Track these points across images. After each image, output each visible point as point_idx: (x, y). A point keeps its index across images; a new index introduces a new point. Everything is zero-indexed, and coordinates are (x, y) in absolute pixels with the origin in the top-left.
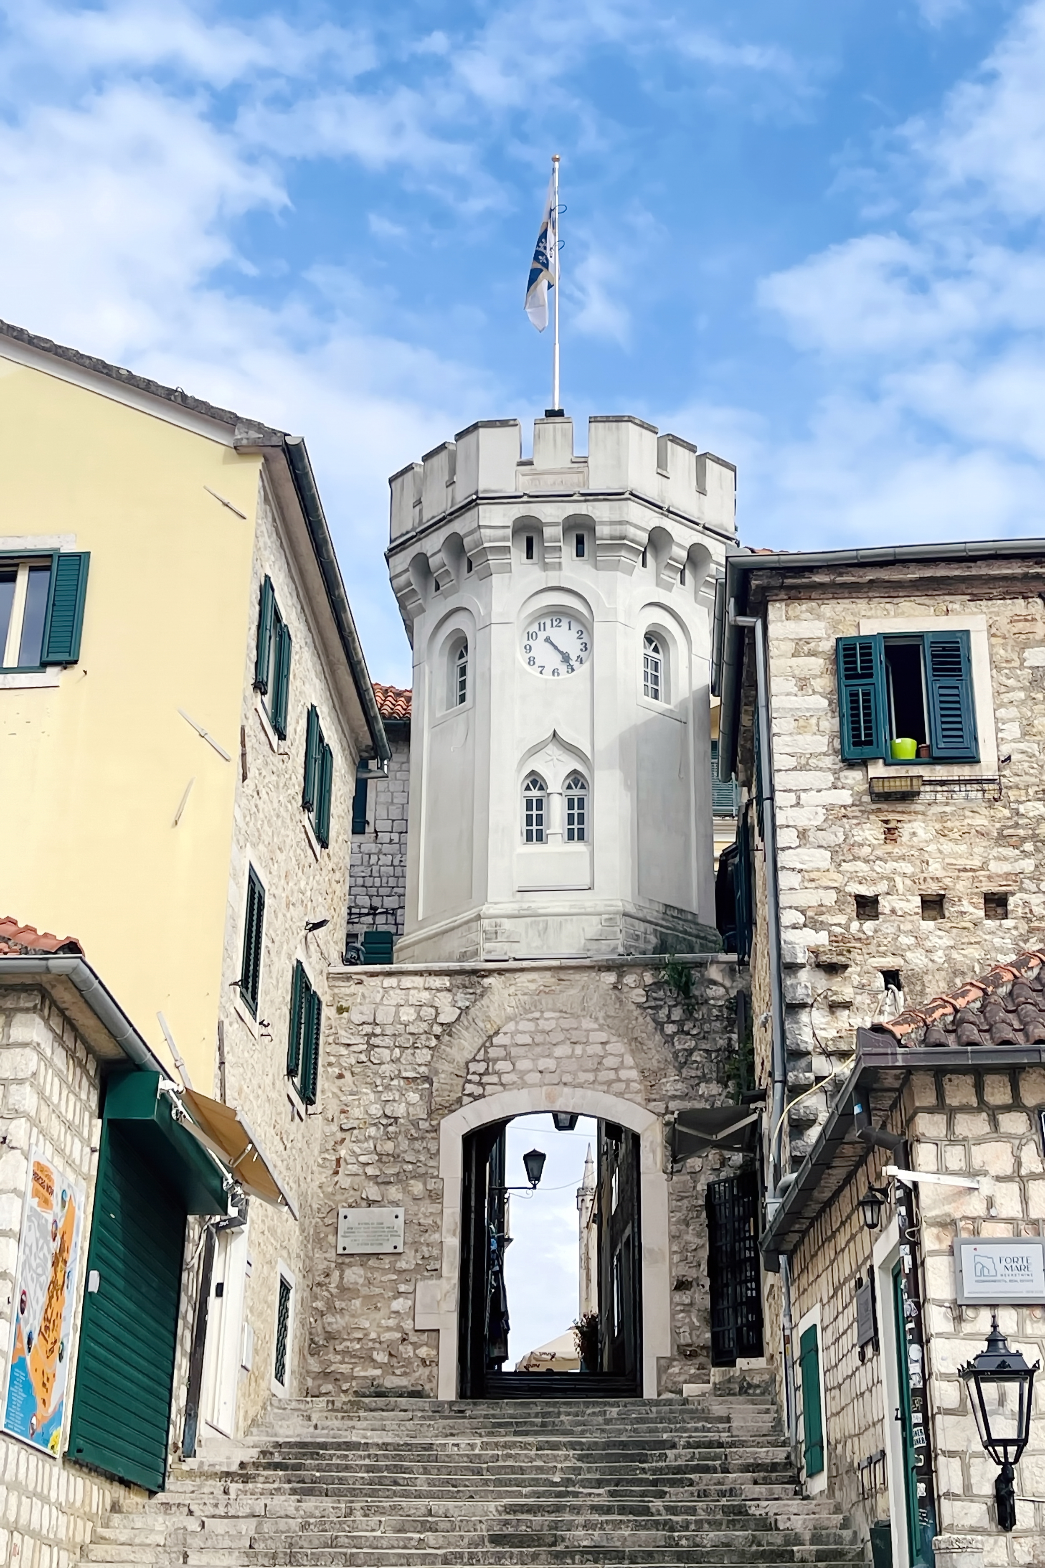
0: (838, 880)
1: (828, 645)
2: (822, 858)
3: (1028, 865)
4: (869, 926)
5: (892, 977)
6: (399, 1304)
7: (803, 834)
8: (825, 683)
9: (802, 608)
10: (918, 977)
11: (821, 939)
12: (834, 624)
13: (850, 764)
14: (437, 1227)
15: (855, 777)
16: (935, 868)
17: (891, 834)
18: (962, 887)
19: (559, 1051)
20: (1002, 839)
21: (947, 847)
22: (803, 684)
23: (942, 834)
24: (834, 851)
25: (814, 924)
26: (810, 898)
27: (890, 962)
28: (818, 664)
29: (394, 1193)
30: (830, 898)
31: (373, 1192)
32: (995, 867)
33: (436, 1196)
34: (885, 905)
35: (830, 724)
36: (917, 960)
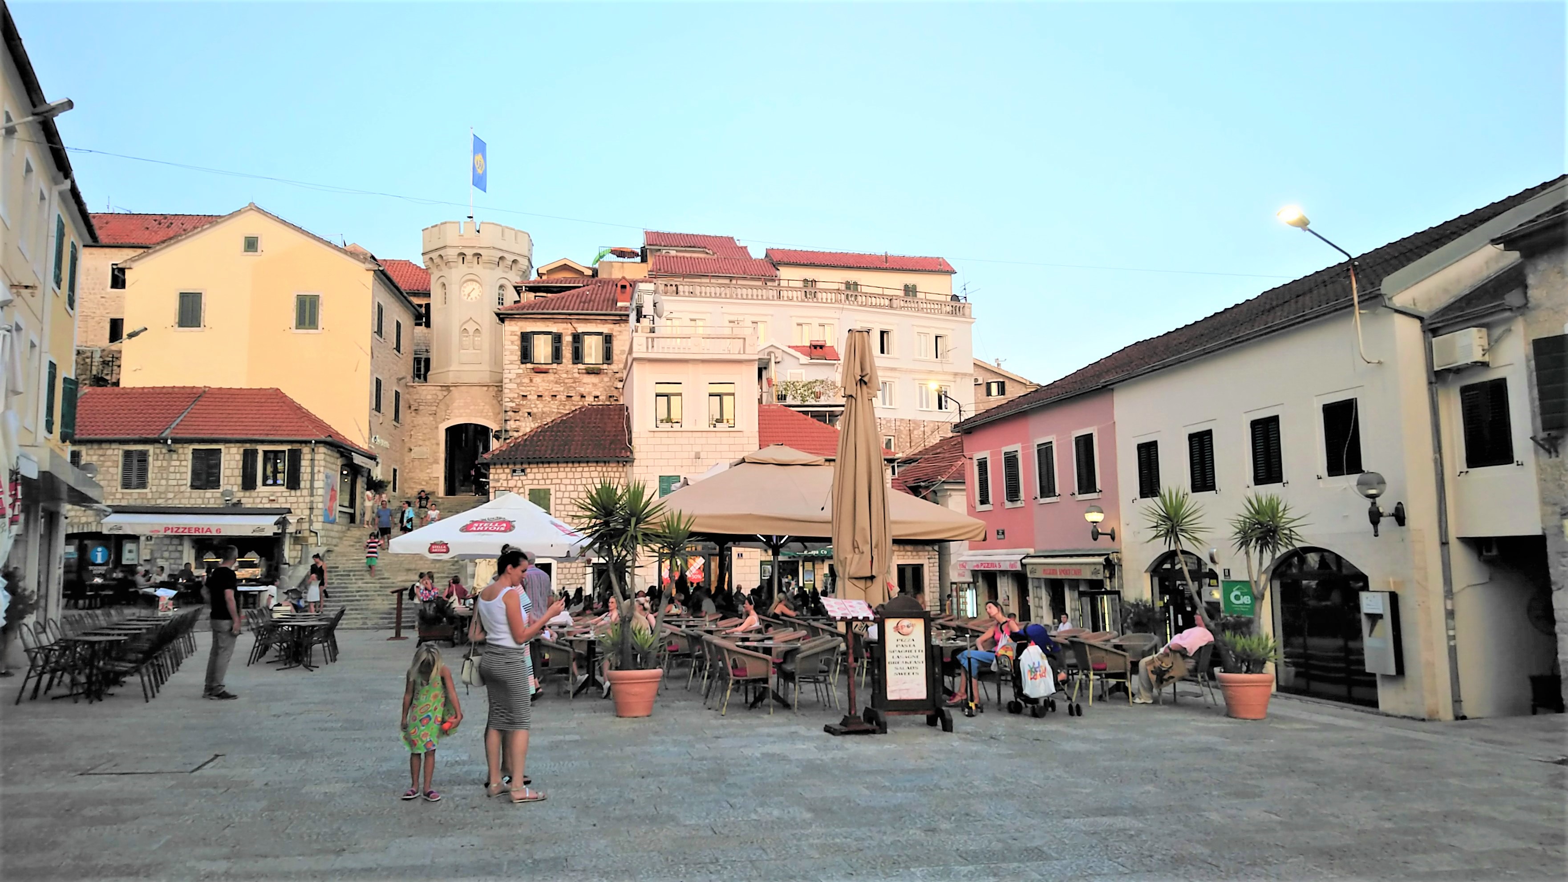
0: (518, 391)
1: (519, 333)
2: (515, 386)
3: (562, 389)
4: (524, 402)
5: (529, 414)
6: (428, 471)
7: (511, 379)
8: (519, 342)
9: (513, 323)
10: (535, 414)
11: (513, 405)
12: (521, 328)
13: (522, 363)
14: (438, 452)
15: (523, 366)
16: (540, 389)
17: (531, 381)
18: (546, 393)
19: (472, 407)
20: (556, 383)
21: (544, 384)
22: (512, 342)
23: (543, 381)
24: (518, 384)
25: (512, 401)
26: (512, 395)
27: (529, 410)
28: (516, 338)
29: (427, 443)
31: (421, 443)
32: (555, 389)
33: (438, 444)
34: (529, 397)
35: (519, 353)
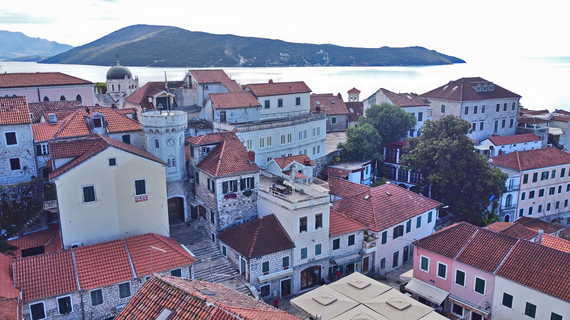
0: (222, 204)
1: (222, 183)
3: (237, 201)
4: (225, 208)
5: (226, 212)
7: (220, 201)
8: (222, 186)
9: (220, 179)
10: (229, 212)
11: (221, 209)
15: (224, 195)
16: (230, 202)
17: (227, 200)
18: (232, 203)
19: (175, 191)
20: (235, 199)
21: (231, 200)
22: (220, 186)
24: (222, 202)
25: (221, 208)
26: (220, 206)
28: (221, 184)
30: (222, 206)
32: (235, 201)
34: (226, 206)
35: (222, 190)
36: (228, 210)
